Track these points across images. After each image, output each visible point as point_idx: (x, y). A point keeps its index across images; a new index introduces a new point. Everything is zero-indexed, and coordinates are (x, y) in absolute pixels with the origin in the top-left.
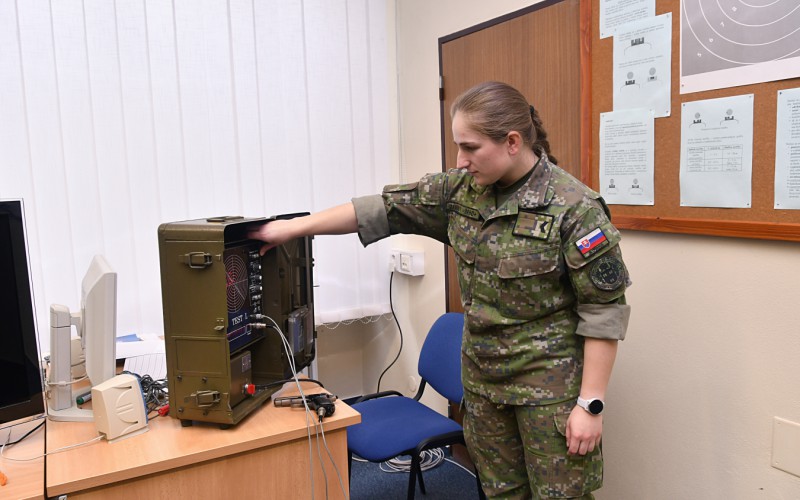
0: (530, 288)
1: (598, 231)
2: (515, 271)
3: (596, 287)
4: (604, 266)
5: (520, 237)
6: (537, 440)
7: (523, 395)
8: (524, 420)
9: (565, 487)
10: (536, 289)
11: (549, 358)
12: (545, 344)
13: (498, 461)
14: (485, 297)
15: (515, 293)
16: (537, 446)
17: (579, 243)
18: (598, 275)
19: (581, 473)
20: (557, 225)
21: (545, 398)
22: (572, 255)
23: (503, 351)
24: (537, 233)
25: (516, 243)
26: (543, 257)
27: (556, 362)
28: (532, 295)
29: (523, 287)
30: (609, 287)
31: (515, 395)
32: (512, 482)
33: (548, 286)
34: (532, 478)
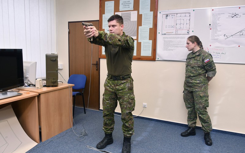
0: (196, 68)
1: (208, 59)
2: (194, 65)
3: (207, 68)
4: (209, 65)
5: (195, 60)
6: (197, 98)
7: (194, 90)
8: (194, 94)
9: (202, 106)
10: (197, 69)
11: (199, 84)
12: (199, 81)
13: (189, 101)
14: (189, 71)
15: (194, 70)
16: (197, 99)
17: (205, 61)
18: (208, 67)
19: (204, 103)
20: (201, 58)
21: (198, 91)
22: (204, 63)
23: (191, 82)
24: (198, 59)
25: (195, 61)
26: (199, 63)
27: (200, 85)
28: (197, 70)
29: (195, 68)
30: (209, 68)
31: (193, 90)
32: (191, 106)
33: (200, 68)
34: (195, 105)
